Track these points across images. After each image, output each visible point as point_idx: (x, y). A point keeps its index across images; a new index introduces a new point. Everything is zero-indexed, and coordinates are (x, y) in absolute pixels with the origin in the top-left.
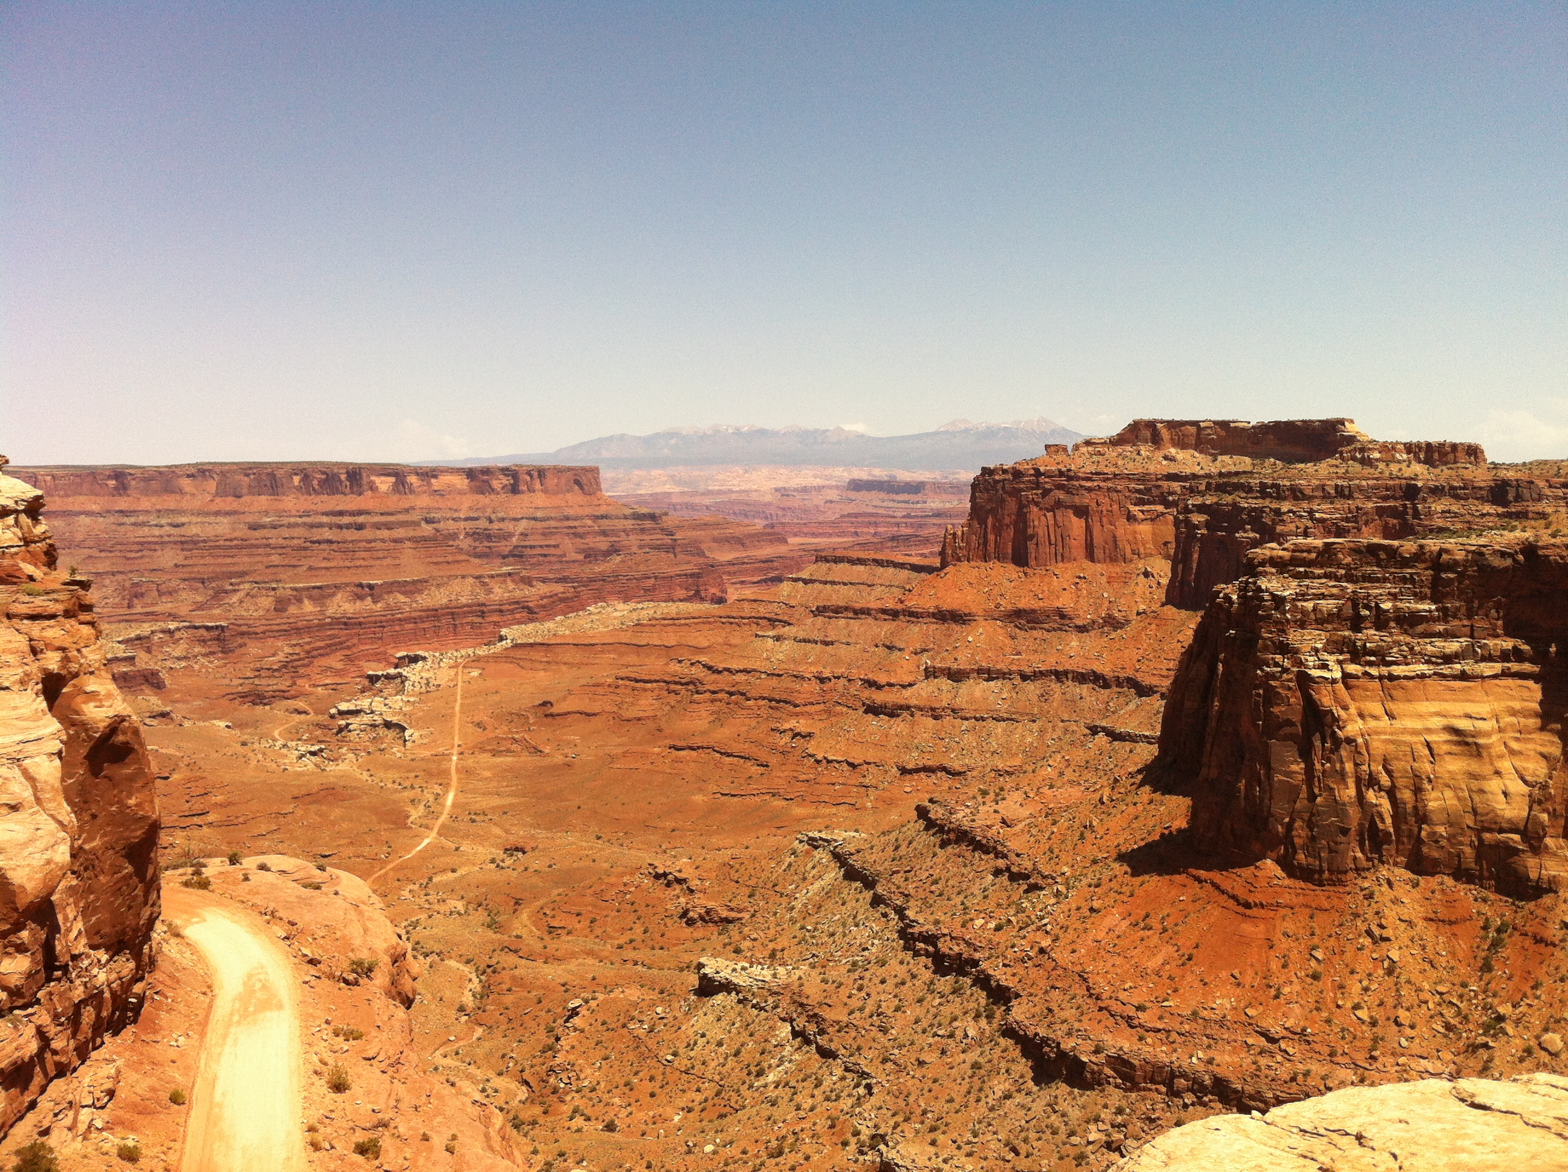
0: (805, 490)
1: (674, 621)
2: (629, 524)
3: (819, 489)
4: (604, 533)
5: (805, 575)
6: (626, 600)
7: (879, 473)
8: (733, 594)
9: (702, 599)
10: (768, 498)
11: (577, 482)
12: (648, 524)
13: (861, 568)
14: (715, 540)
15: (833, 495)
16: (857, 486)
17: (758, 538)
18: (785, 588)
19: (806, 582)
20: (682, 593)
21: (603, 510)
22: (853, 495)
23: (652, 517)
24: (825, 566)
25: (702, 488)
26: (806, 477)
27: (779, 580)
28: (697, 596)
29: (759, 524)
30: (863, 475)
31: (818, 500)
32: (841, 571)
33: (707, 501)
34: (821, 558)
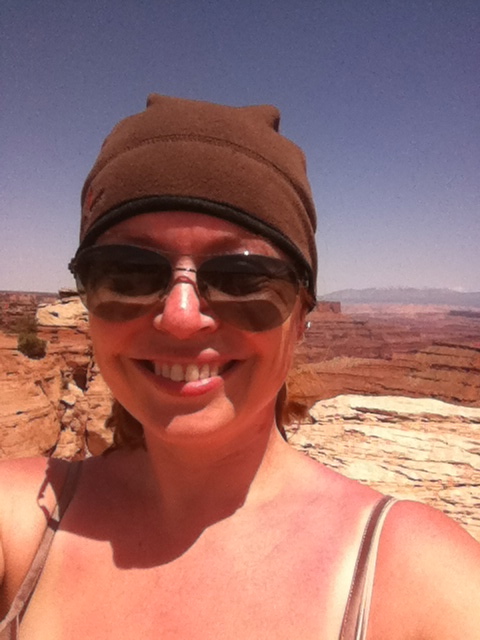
0: (430, 314)
1: (369, 366)
2: (352, 325)
3: (436, 314)
4: (342, 329)
5: (427, 351)
6: (350, 356)
7: (464, 308)
8: (395, 356)
9: (382, 358)
10: (412, 317)
11: (332, 308)
12: (360, 326)
13: (453, 349)
14: (388, 334)
15: (442, 317)
16: (453, 313)
17: (407, 334)
18: (418, 355)
19: (428, 353)
20: (374, 355)
21: (342, 319)
22: (451, 317)
23: (362, 323)
24: (437, 347)
25: (383, 312)
26: (430, 309)
27: (416, 352)
28: (380, 357)
29: (408, 328)
30: (456, 308)
31: (435, 318)
32: (443, 350)
33: (386, 317)
34: (435, 343)
